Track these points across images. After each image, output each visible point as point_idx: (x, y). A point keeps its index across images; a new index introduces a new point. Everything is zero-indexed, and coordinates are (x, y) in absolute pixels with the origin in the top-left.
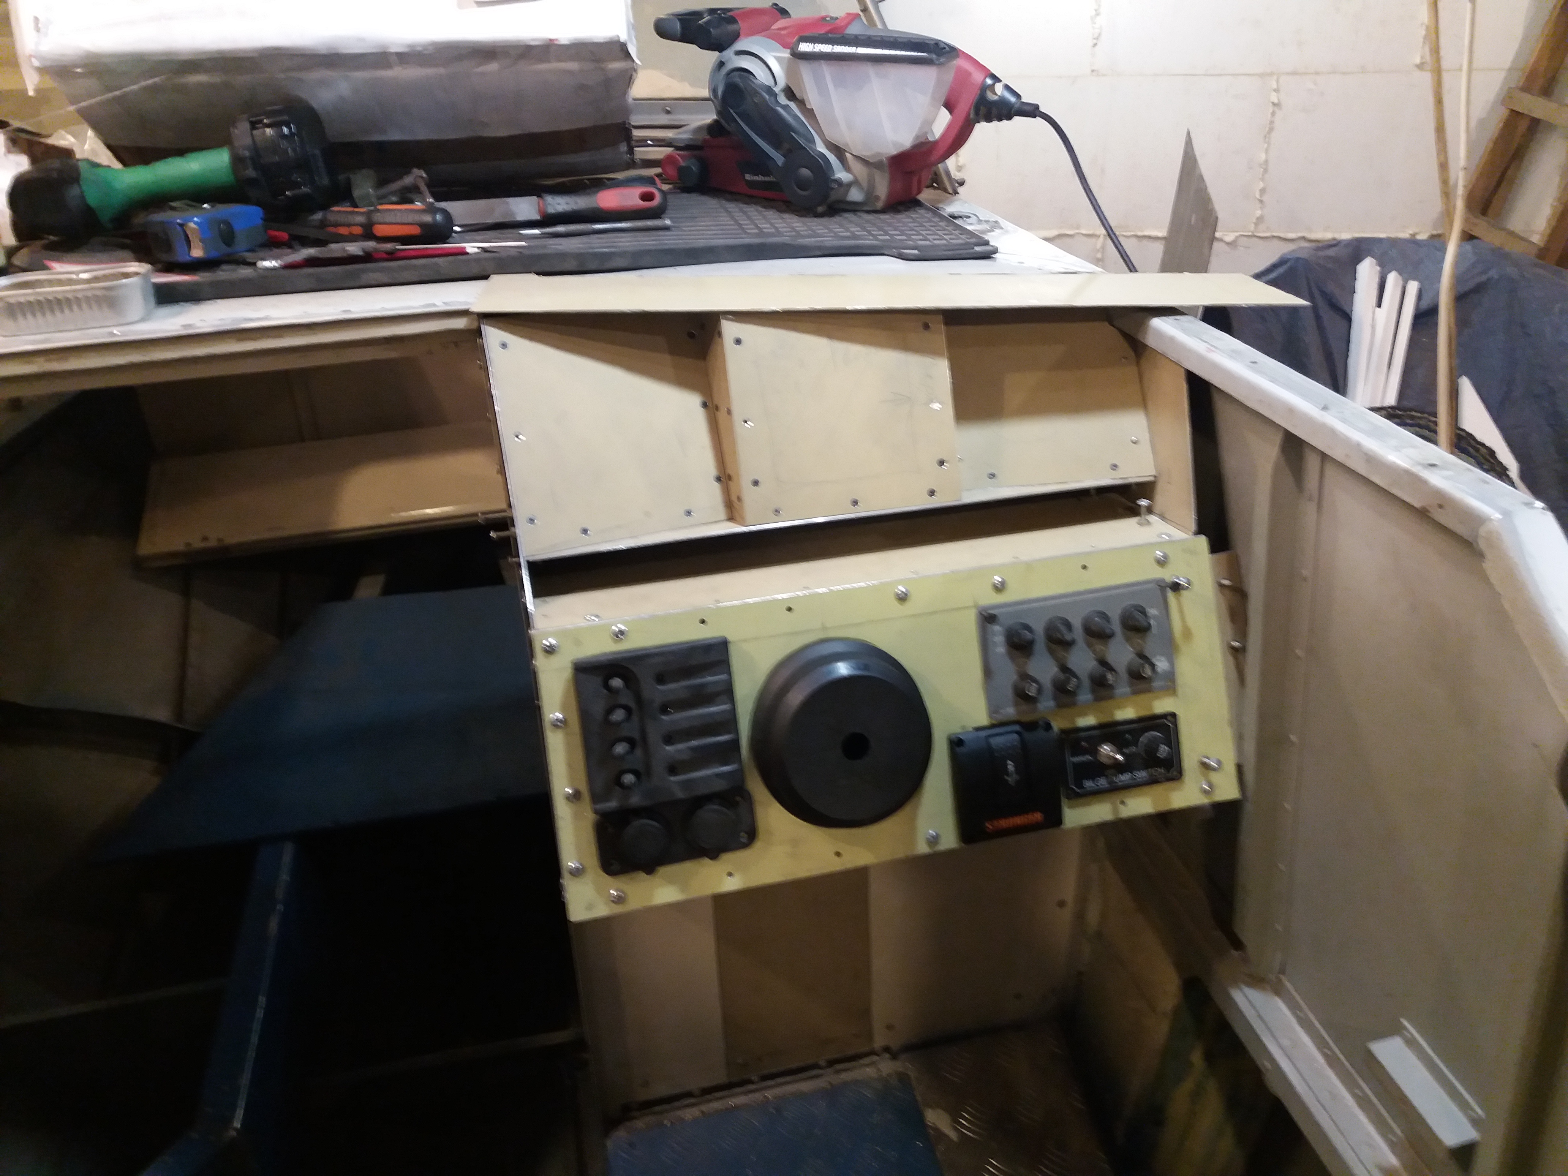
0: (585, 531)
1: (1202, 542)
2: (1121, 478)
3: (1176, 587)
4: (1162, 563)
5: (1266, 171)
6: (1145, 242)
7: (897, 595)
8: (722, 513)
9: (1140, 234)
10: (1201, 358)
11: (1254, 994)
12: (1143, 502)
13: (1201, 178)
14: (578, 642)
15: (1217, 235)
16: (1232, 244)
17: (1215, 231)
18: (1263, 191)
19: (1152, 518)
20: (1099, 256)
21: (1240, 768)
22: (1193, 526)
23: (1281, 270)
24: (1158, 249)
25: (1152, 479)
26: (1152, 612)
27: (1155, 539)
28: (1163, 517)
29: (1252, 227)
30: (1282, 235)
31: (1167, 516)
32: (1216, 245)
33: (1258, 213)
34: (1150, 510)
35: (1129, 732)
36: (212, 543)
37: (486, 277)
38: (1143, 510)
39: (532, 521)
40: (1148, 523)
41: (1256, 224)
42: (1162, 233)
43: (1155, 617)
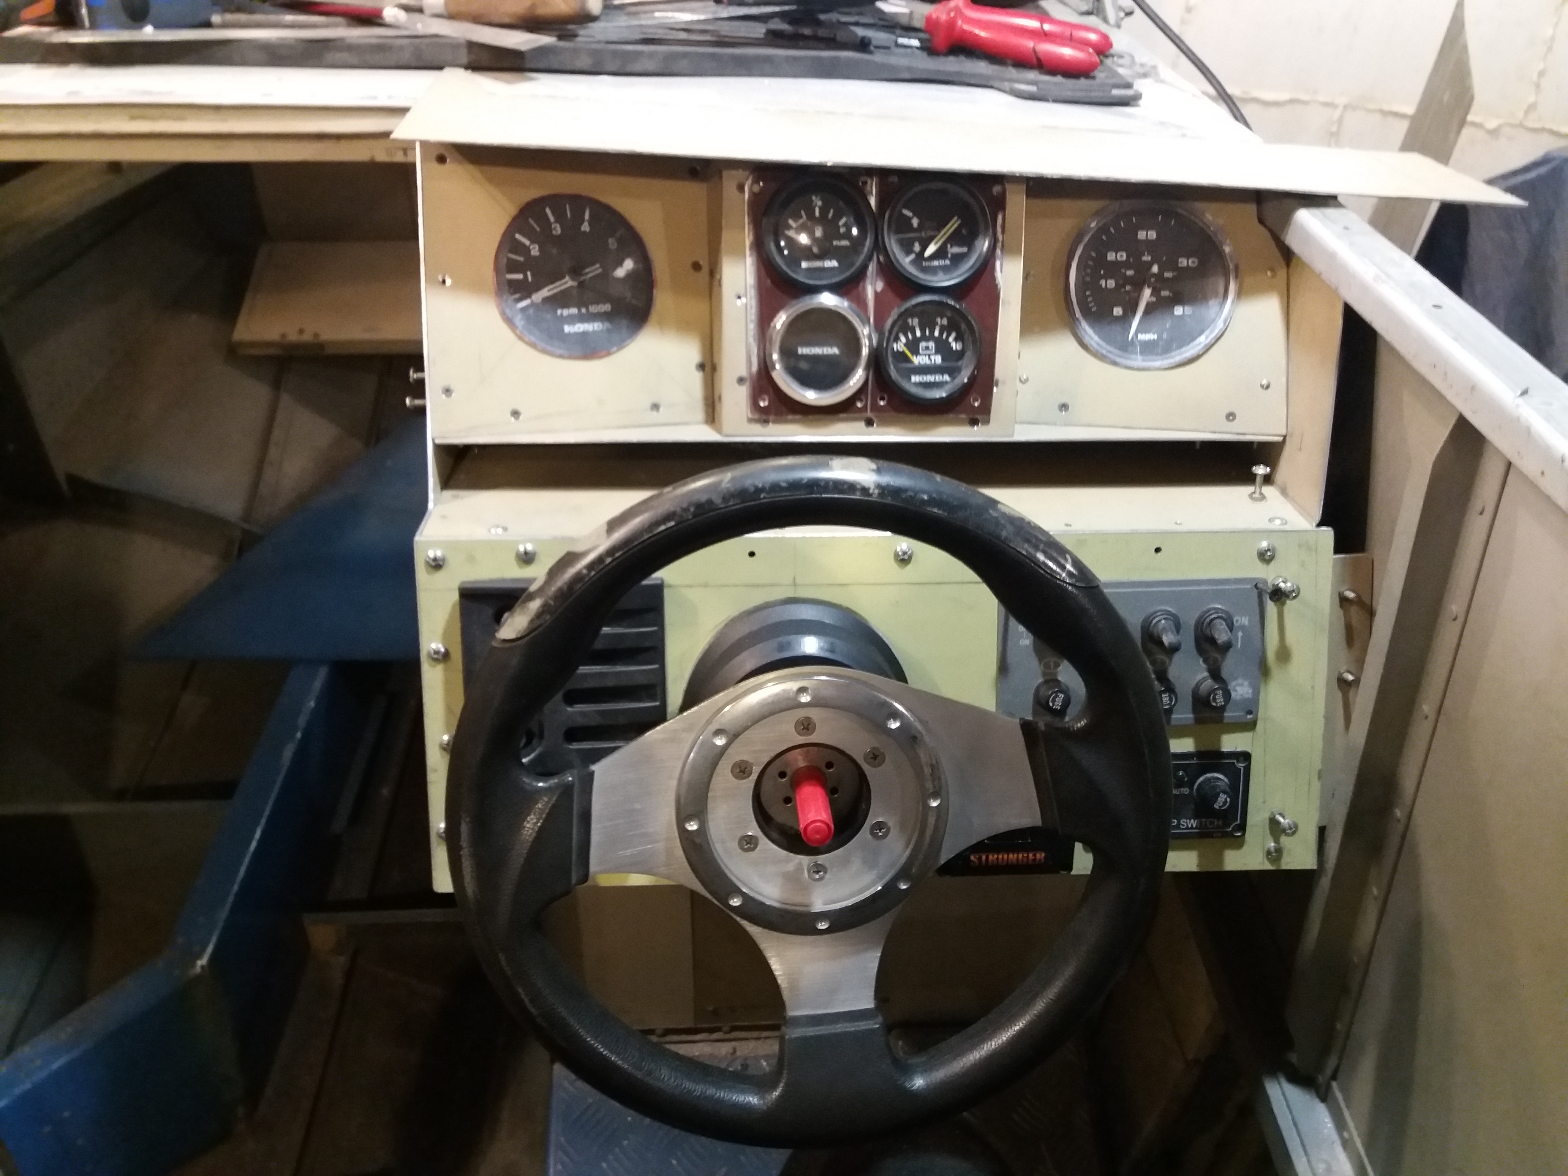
0: (516, 414)
1: (1328, 534)
2: (1238, 434)
3: (1278, 595)
4: (1265, 557)
5: (1550, 49)
6: (1390, 119)
7: (896, 555)
8: (699, 413)
9: (1386, 108)
10: (1365, 289)
11: (1294, 1093)
12: (1261, 470)
13: (1465, 48)
14: (471, 559)
15: (1470, 118)
16: (1494, 133)
17: (1467, 113)
18: (1541, 74)
19: (1267, 490)
20: (1334, 129)
21: (1322, 831)
22: (1318, 515)
23: (1542, 170)
24: (1401, 128)
25: (1280, 439)
26: (1241, 620)
27: (1265, 525)
28: (1284, 492)
29: (1521, 115)
30: (1555, 128)
31: (1290, 492)
32: (1466, 132)
33: (1532, 99)
34: (1268, 480)
35: (1184, 767)
36: (307, 337)
37: (440, 68)
38: (1259, 480)
39: (448, 391)
40: (1263, 497)
41: (1527, 112)
42: (1410, 110)
43: (1242, 628)
